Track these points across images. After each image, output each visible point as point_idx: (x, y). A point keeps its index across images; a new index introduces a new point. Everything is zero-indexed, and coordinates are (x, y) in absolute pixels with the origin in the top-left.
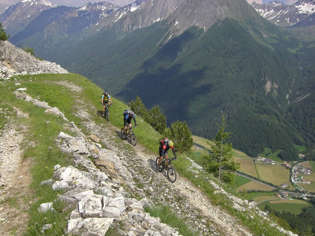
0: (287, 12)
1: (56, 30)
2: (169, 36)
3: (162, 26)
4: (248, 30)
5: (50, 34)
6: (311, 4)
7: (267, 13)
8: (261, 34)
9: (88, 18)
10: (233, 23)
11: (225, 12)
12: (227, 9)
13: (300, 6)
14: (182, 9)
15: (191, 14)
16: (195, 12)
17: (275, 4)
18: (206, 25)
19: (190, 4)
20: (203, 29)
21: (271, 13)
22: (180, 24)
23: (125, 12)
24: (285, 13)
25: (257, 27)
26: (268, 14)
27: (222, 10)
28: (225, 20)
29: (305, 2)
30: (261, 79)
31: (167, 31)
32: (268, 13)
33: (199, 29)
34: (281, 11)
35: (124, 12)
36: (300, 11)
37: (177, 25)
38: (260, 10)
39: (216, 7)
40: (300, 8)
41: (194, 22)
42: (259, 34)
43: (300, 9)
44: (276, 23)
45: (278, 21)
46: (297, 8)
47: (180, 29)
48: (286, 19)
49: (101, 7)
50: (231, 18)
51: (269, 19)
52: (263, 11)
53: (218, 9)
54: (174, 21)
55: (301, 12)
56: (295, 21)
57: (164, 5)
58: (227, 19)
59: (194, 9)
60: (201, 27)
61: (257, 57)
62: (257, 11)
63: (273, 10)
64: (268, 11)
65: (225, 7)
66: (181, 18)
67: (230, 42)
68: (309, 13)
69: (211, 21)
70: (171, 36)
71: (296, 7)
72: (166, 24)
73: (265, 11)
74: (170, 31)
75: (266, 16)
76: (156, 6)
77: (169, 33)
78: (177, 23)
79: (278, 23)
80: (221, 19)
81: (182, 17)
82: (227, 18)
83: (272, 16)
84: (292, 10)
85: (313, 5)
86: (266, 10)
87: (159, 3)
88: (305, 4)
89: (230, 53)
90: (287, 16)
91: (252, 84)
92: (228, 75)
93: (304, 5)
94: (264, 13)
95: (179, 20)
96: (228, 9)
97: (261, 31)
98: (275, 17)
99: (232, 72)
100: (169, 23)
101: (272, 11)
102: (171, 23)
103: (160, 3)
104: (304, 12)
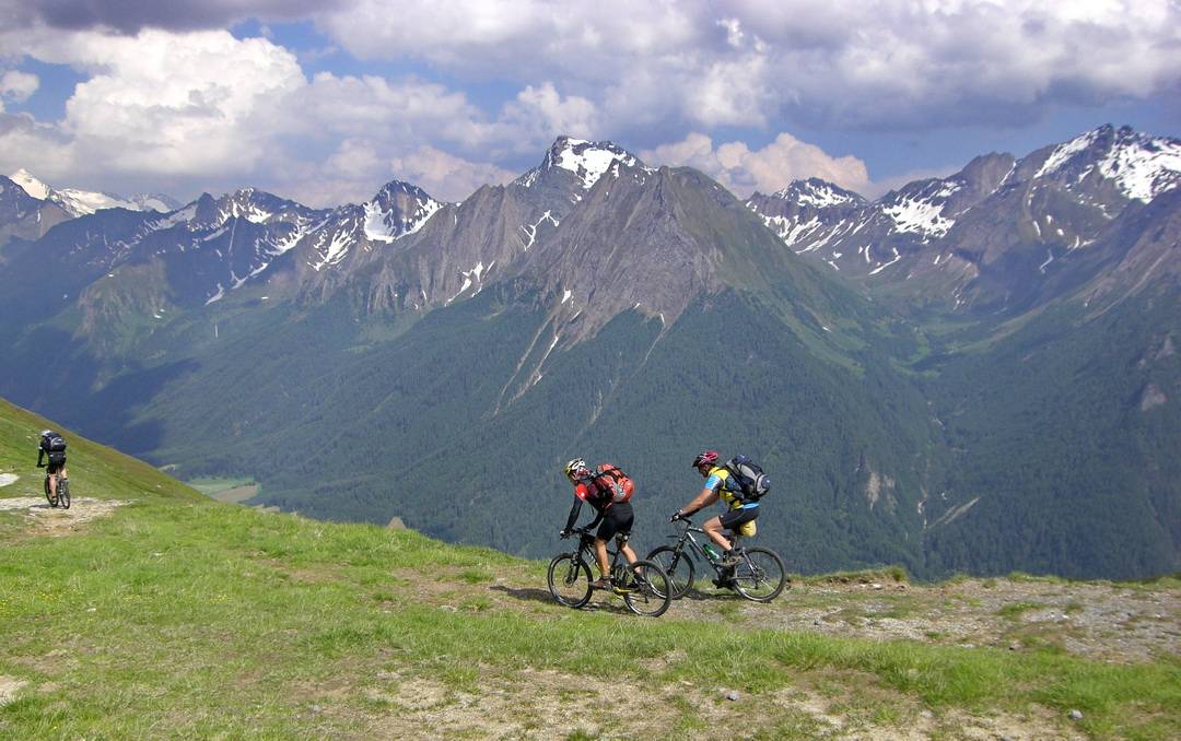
0: (861, 225)
1: (124, 299)
2: (552, 339)
3: (523, 305)
4: (783, 315)
5: (106, 314)
6: (927, 202)
7: (799, 228)
8: (816, 324)
9: (220, 255)
10: (749, 303)
11: (716, 267)
12: (718, 256)
13: (896, 209)
14: (578, 252)
15: (612, 269)
16: (626, 263)
17: (813, 188)
18: (666, 308)
19: (604, 239)
20: (659, 318)
21: (811, 229)
22: (578, 298)
23: (344, 232)
24: (855, 231)
25: (803, 305)
26: (803, 231)
27: (709, 261)
28: (724, 294)
29: (909, 198)
30: (854, 469)
31: (541, 321)
32: (803, 227)
33: (646, 321)
34: (842, 222)
35: (341, 233)
36: (900, 223)
37: (568, 300)
38: (778, 220)
39: (692, 254)
40: (896, 215)
41: (626, 296)
42: (812, 325)
43: (897, 219)
44: (831, 263)
45: (838, 255)
46: (888, 217)
47: (582, 316)
48: (861, 249)
49: (247, 208)
50: (741, 291)
51: (810, 248)
52: (786, 221)
53: (696, 260)
54: (560, 292)
55: (901, 229)
56: (887, 256)
57: (493, 220)
58: (729, 294)
59: (619, 256)
60: (651, 314)
61: (831, 407)
62: (767, 224)
63: (816, 218)
64: (802, 221)
65: (715, 252)
66: (578, 281)
67: (748, 362)
68: (926, 233)
69: (681, 295)
70: (557, 339)
71: (887, 211)
72: (535, 298)
73: (792, 221)
74: (552, 321)
75: (799, 236)
76: (468, 226)
77: (549, 328)
78: (567, 294)
79: (836, 261)
80: (709, 292)
81: (583, 279)
82: (729, 289)
83: (815, 237)
84: (873, 221)
85: (933, 205)
86: (796, 217)
87: (476, 214)
88: (911, 201)
89: (754, 394)
90: (861, 239)
91: (833, 484)
92: (765, 460)
93: (907, 205)
94: (790, 230)
95: (575, 286)
96: (722, 256)
97: (814, 314)
98: (825, 241)
99: (773, 453)
100: (543, 296)
101: (814, 222)
102: (550, 296)
103: (479, 216)
104: (911, 229)
